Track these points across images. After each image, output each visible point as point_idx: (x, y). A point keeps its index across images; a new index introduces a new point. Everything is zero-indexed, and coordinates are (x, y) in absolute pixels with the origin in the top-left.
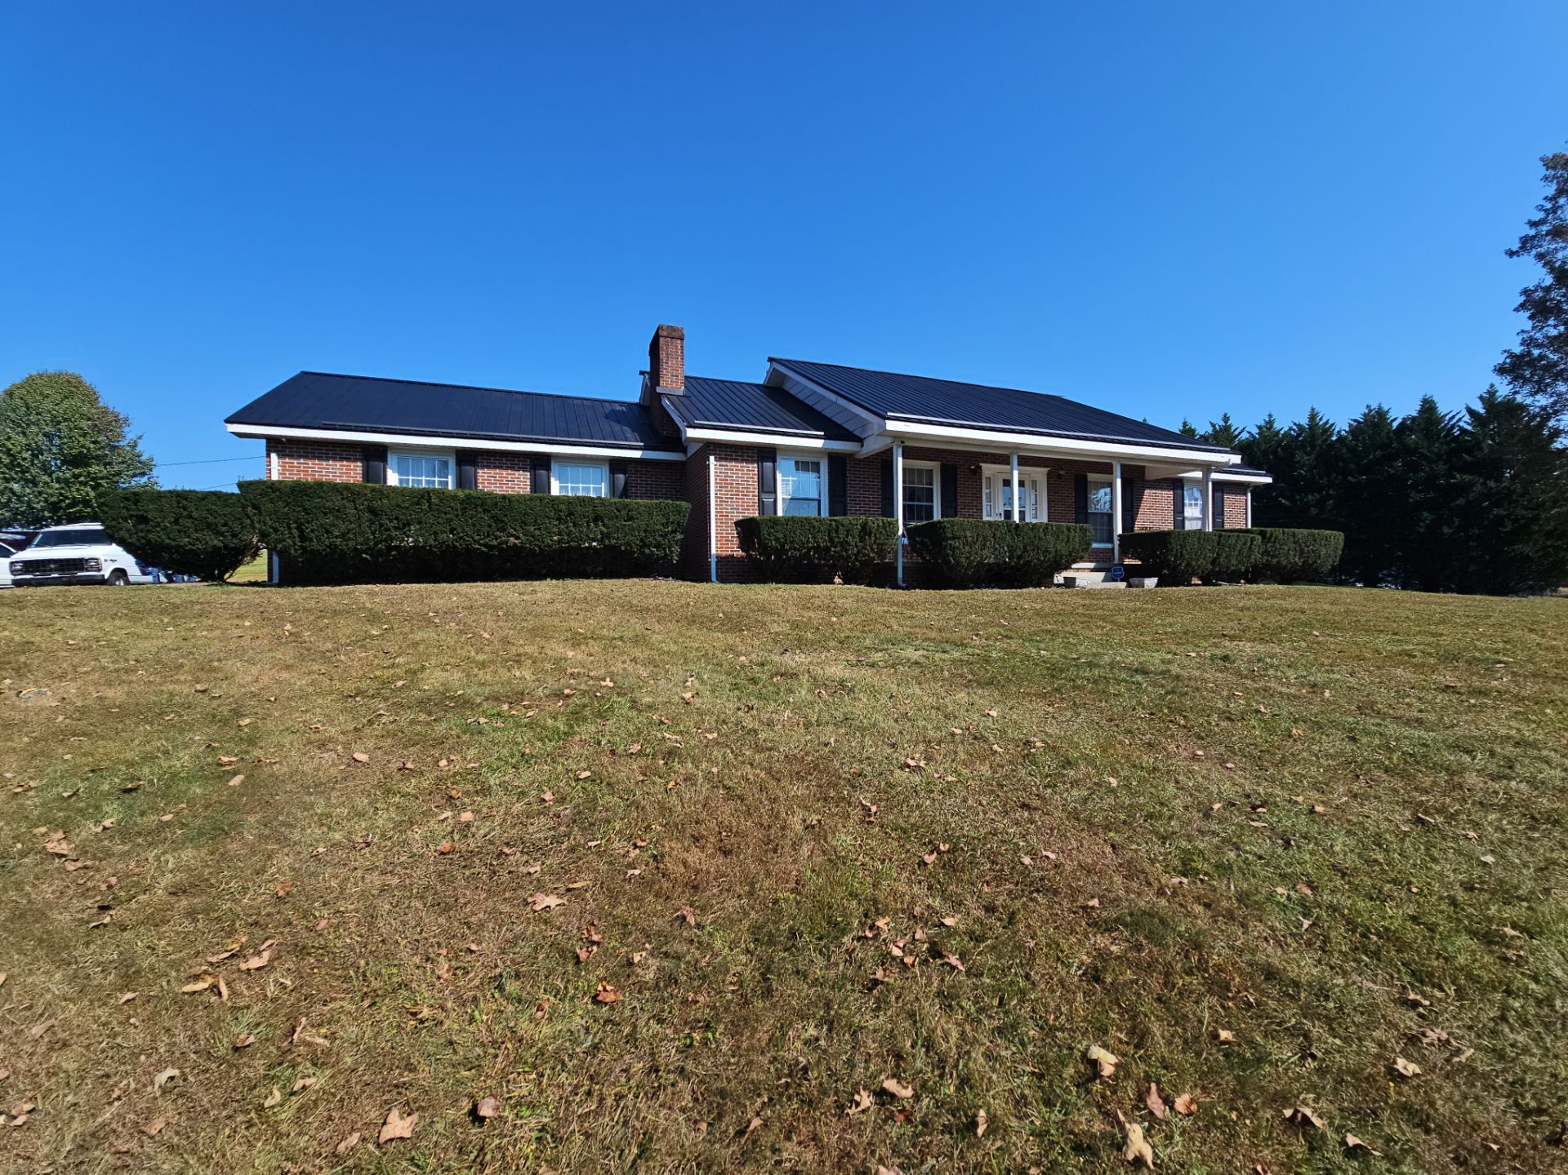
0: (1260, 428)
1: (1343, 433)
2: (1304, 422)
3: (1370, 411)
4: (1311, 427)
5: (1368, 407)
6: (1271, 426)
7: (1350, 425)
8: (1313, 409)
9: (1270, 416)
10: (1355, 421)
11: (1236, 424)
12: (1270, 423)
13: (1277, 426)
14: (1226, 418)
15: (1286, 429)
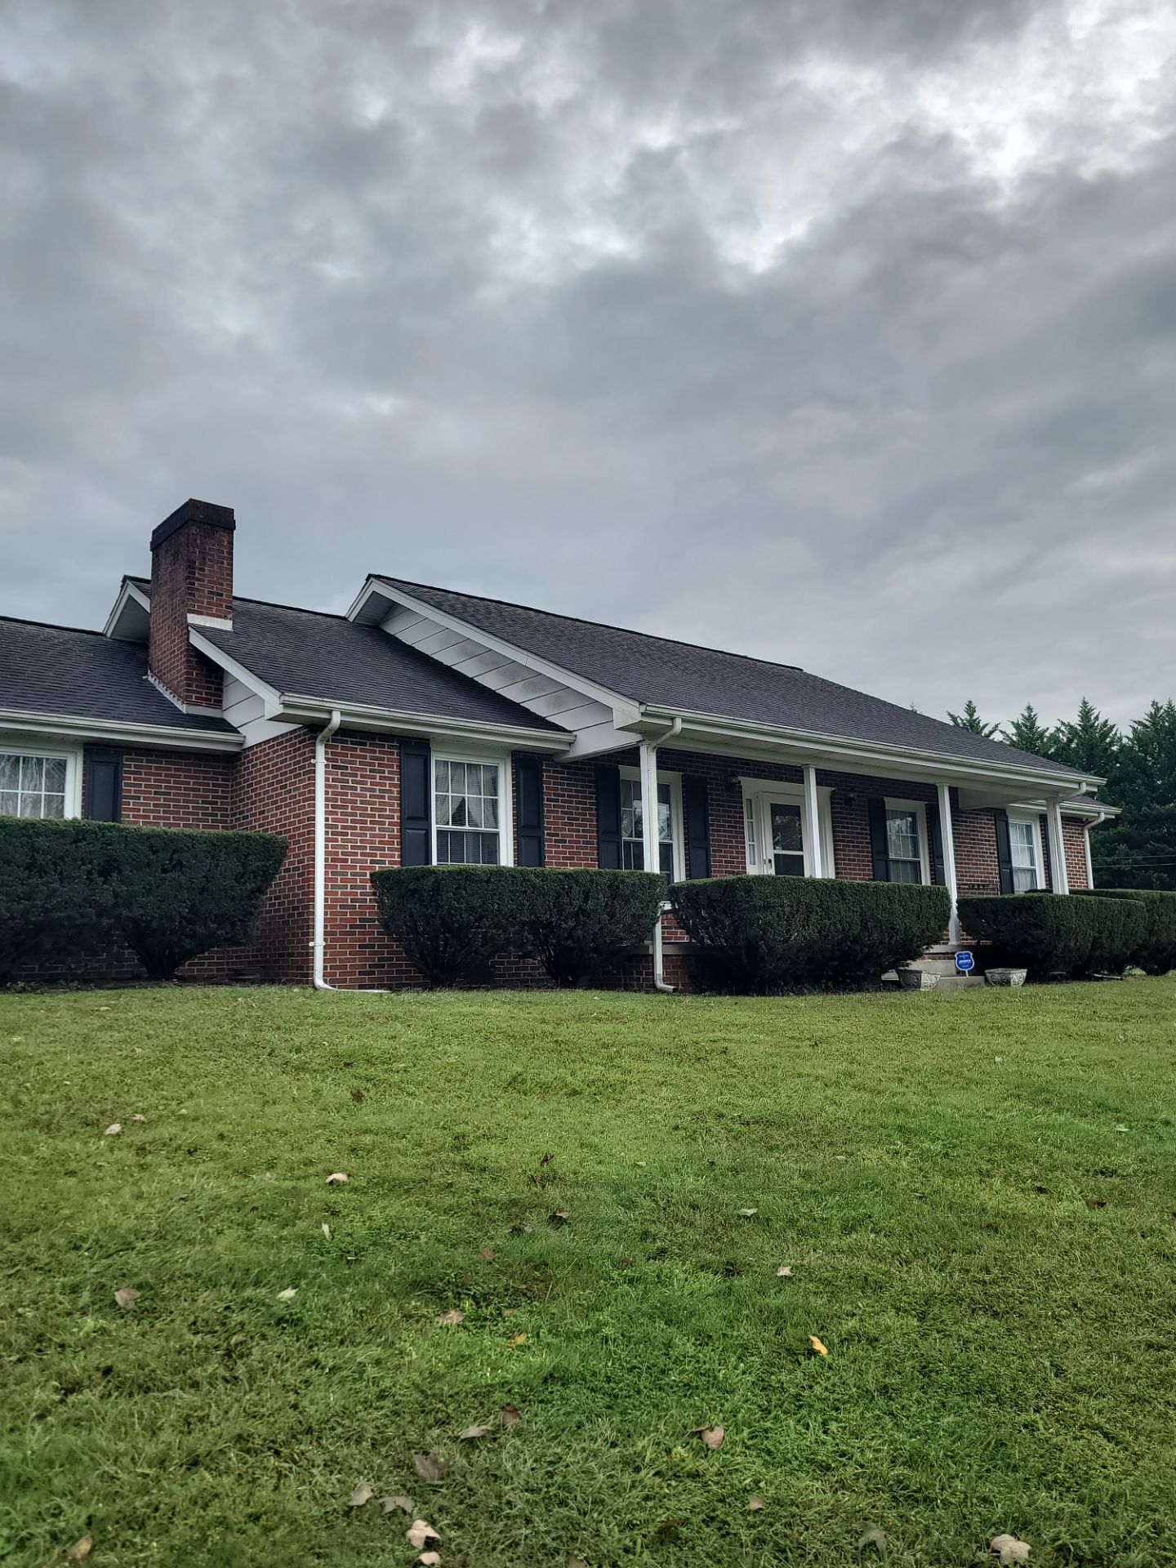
0: (1017, 726)
1: (1125, 741)
2: (1075, 720)
3: (1158, 709)
4: (1084, 728)
5: (1154, 704)
6: (1033, 724)
7: (1135, 730)
8: (1085, 703)
9: (1029, 709)
10: (1140, 723)
11: (985, 717)
12: (1030, 720)
13: (1041, 724)
14: (971, 710)
15: (1052, 730)
